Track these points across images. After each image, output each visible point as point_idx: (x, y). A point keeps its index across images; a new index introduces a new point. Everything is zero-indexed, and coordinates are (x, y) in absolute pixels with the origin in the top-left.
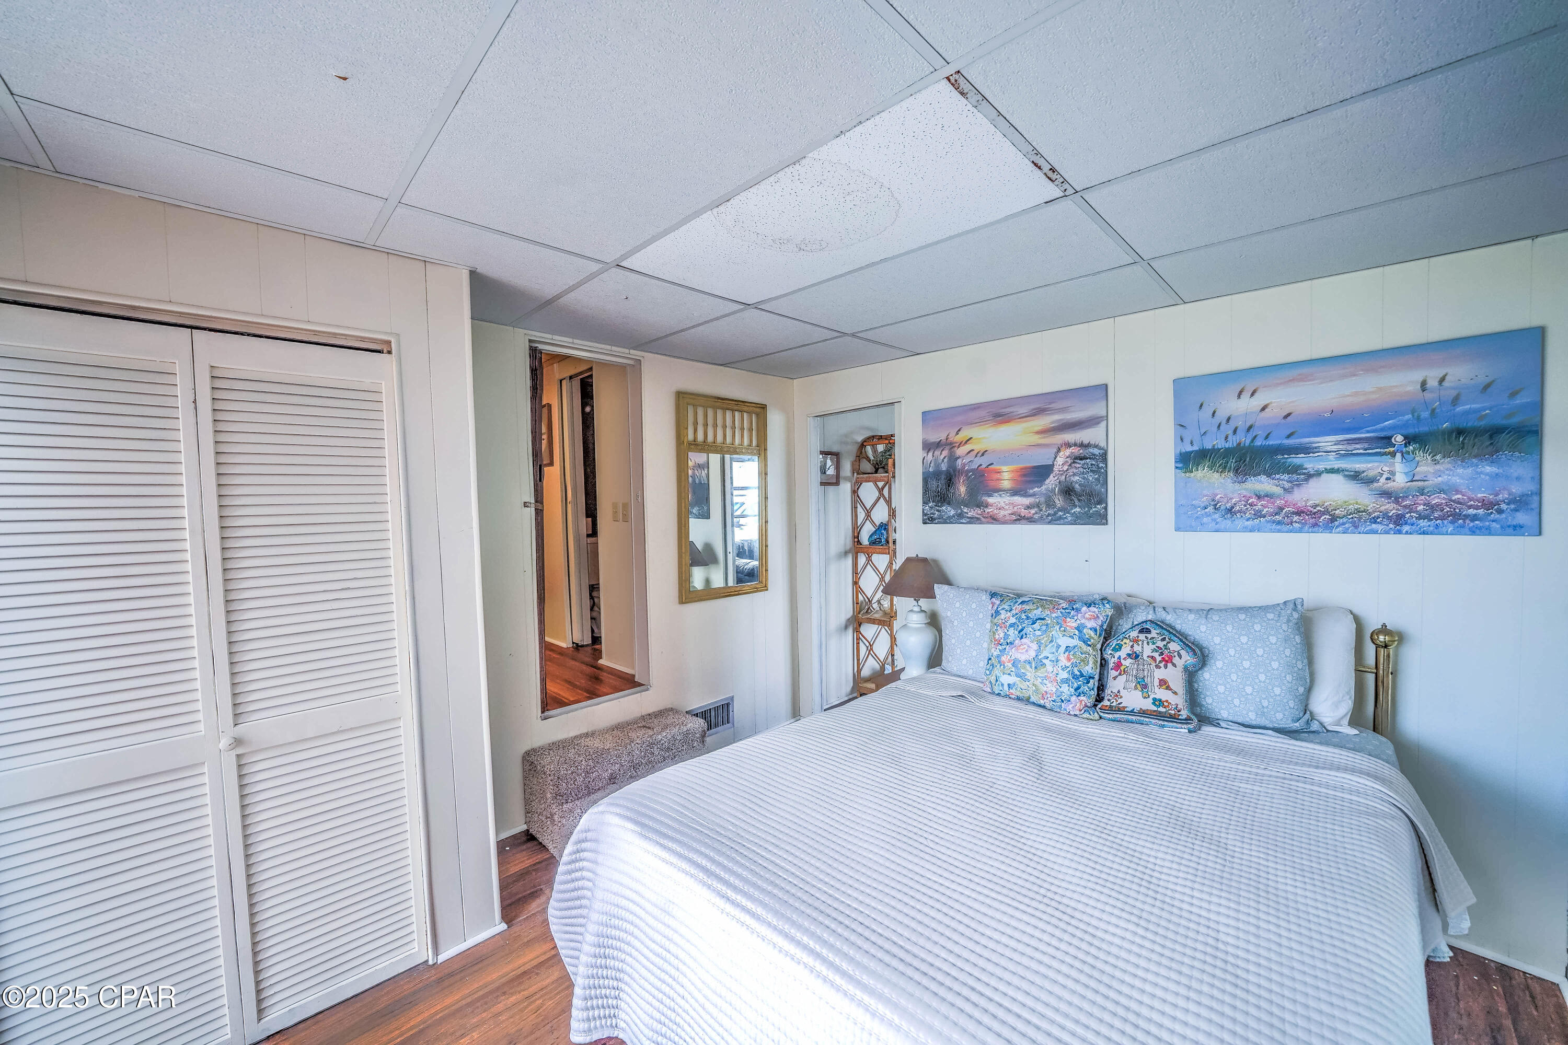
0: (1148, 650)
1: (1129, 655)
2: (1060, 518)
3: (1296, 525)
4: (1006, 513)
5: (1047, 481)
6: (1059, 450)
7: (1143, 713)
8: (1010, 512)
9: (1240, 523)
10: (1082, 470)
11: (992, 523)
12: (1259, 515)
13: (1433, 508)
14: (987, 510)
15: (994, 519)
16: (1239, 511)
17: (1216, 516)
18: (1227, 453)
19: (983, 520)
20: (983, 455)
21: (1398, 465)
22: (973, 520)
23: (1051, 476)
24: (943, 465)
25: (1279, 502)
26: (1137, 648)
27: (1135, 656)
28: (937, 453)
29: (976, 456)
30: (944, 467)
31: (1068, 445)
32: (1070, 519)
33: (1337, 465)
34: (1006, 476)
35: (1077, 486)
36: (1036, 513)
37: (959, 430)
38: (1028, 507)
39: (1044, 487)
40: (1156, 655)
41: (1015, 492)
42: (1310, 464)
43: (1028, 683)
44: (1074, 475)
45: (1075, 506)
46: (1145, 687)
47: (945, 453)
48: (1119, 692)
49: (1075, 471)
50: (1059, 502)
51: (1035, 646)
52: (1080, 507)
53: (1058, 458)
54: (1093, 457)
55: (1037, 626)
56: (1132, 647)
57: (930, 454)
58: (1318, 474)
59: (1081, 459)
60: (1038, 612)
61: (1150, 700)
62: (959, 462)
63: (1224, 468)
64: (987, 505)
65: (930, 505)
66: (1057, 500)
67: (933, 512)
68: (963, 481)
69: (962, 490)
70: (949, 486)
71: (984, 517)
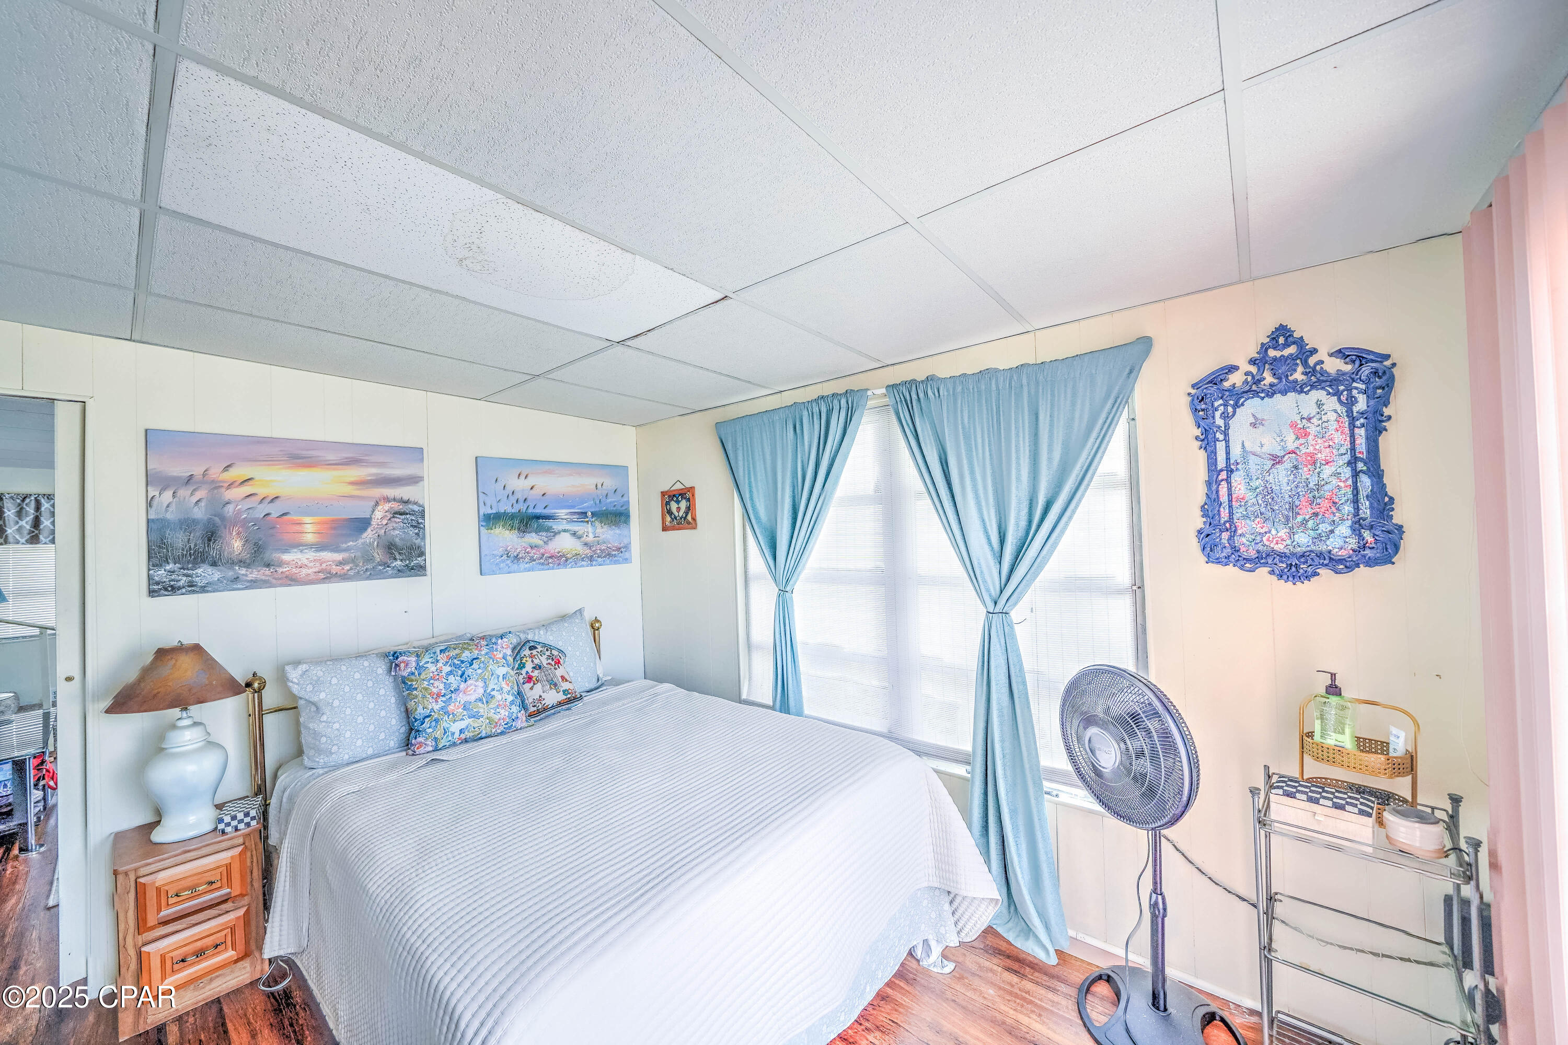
0: (544, 660)
1: (534, 668)
3: (551, 565)
4: (310, 571)
5: (365, 535)
6: (377, 504)
7: (560, 704)
8: (317, 570)
9: (523, 566)
10: (402, 525)
11: (290, 585)
12: (532, 560)
13: (602, 551)
14: (280, 570)
15: (292, 580)
16: (522, 558)
17: (508, 562)
18: (512, 517)
19: (274, 581)
21: (589, 528)
22: (254, 584)
23: (369, 530)
24: (197, 510)
25: (542, 551)
26: (536, 661)
27: (538, 667)
28: (184, 492)
29: (261, 503)
30: (199, 513)
31: (388, 500)
32: (390, 572)
33: (568, 527)
34: (309, 528)
35: (397, 540)
36: (351, 569)
38: (340, 563)
39: (360, 541)
40: (550, 661)
42: (557, 526)
43: (482, 719)
44: (394, 529)
45: (395, 559)
46: (555, 685)
47: (199, 495)
48: (540, 696)
49: (395, 525)
50: (379, 556)
51: (481, 684)
53: (376, 512)
54: (413, 513)
55: (475, 666)
56: (532, 661)
58: (559, 532)
59: (401, 514)
60: (466, 655)
61: (561, 693)
62: (230, 509)
63: (512, 528)
64: (281, 564)
65: (168, 568)
66: (376, 555)
67: (173, 577)
68: (238, 534)
69: (236, 545)
70: (209, 540)
71: (275, 579)
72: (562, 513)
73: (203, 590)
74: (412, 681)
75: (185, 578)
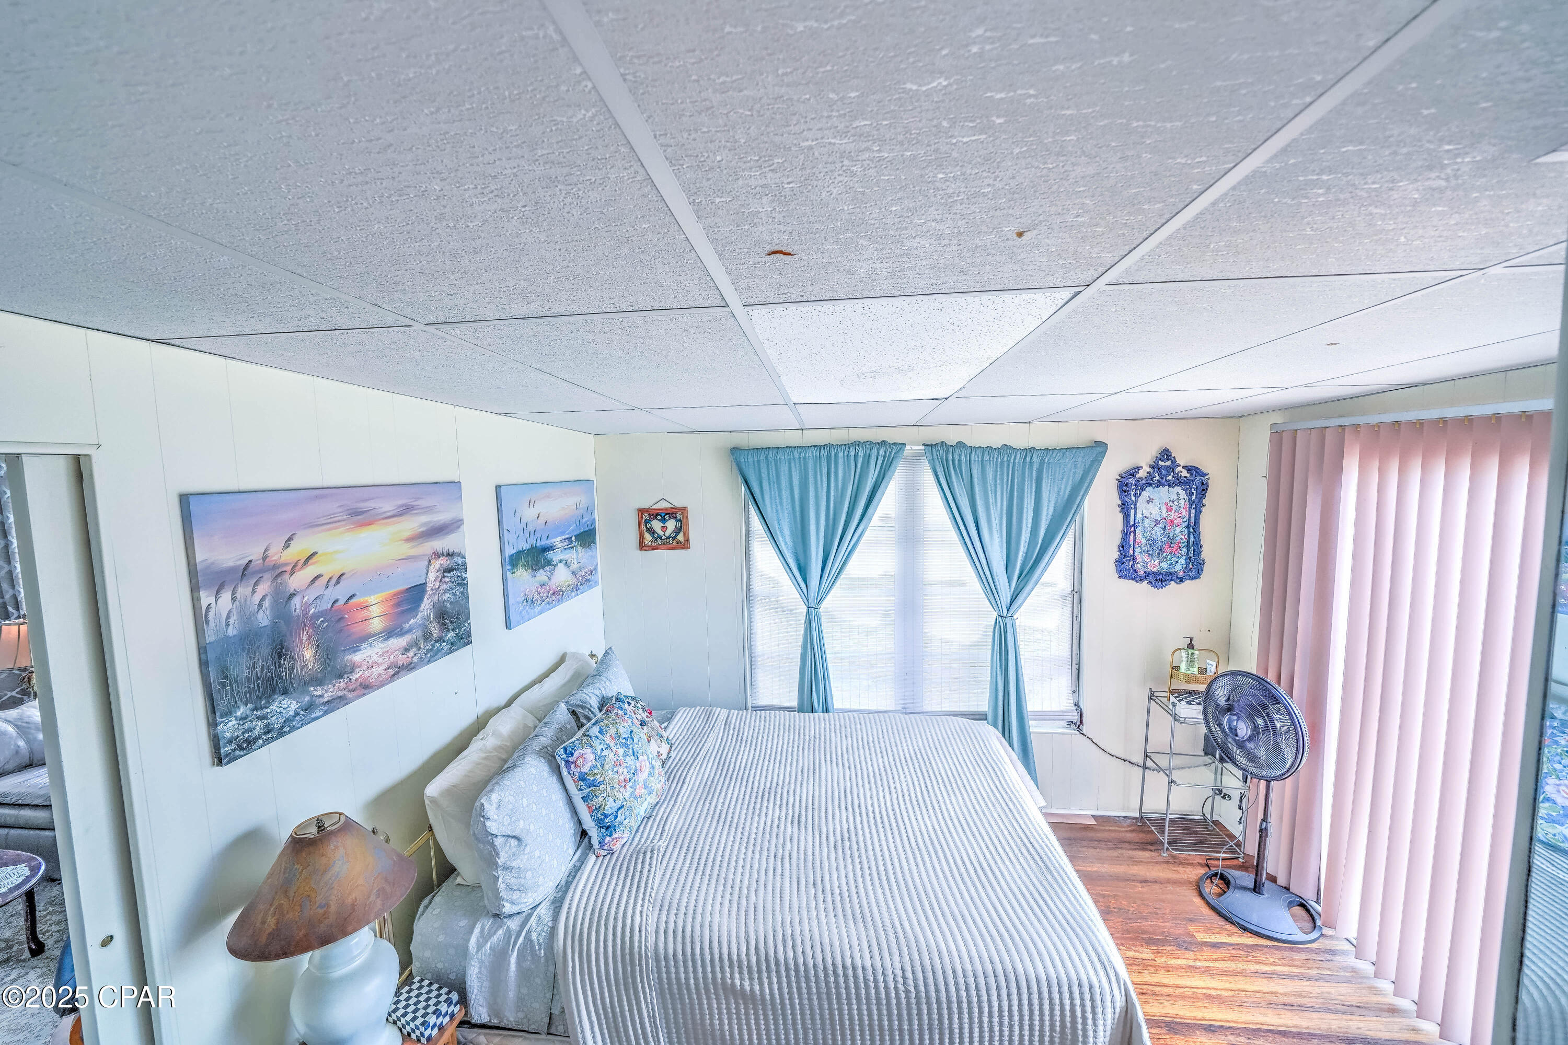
2: (439, 651)
3: (554, 602)
4: (381, 669)
5: (423, 606)
6: (430, 563)
8: (384, 666)
9: (536, 609)
10: (450, 584)
11: (365, 695)
12: (542, 600)
13: (582, 577)
14: (354, 677)
15: (366, 687)
16: (535, 600)
17: (527, 608)
18: (528, 554)
19: (350, 695)
20: (338, 582)
22: (333, 704)
23: (425, 599)
24: (261, 614)
25: (548, 588)
28: (244, 591)
29: (327, 587)
30: (264, 619)
31: (437, 555)
32: (445, 648)
35: (448, 605)
36: (415, 655)
37: (290, 539)
38: (405, 650)
39: (420, 615)
41: (389, 633)
44: (445, 592)
45: (448, 630)
47: (264, 588)
49: (445, 586)
50: (435, 630)
52: (453, 630)
53: (430, 574)
54: (457, 567)
57: (226, 596)
58: (557, 564)
59: (449, 571)
62: (296, 603)
64: (353, 668)
65: (239, 714)
66: (433, 631)
67: (246, 726)
68: (308, 639)
69: (308, 656)
70: (280, 657)
71: (351, 691)
72: (557, 541)
73: (281, 734)
74: (595, 774)
75: (259, 723)
